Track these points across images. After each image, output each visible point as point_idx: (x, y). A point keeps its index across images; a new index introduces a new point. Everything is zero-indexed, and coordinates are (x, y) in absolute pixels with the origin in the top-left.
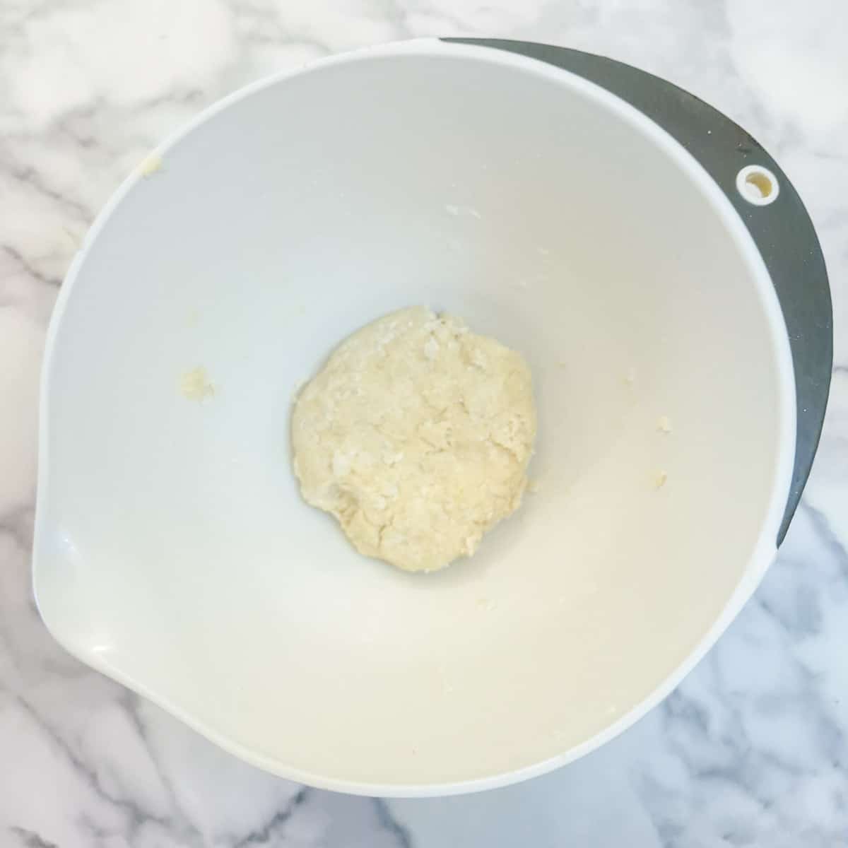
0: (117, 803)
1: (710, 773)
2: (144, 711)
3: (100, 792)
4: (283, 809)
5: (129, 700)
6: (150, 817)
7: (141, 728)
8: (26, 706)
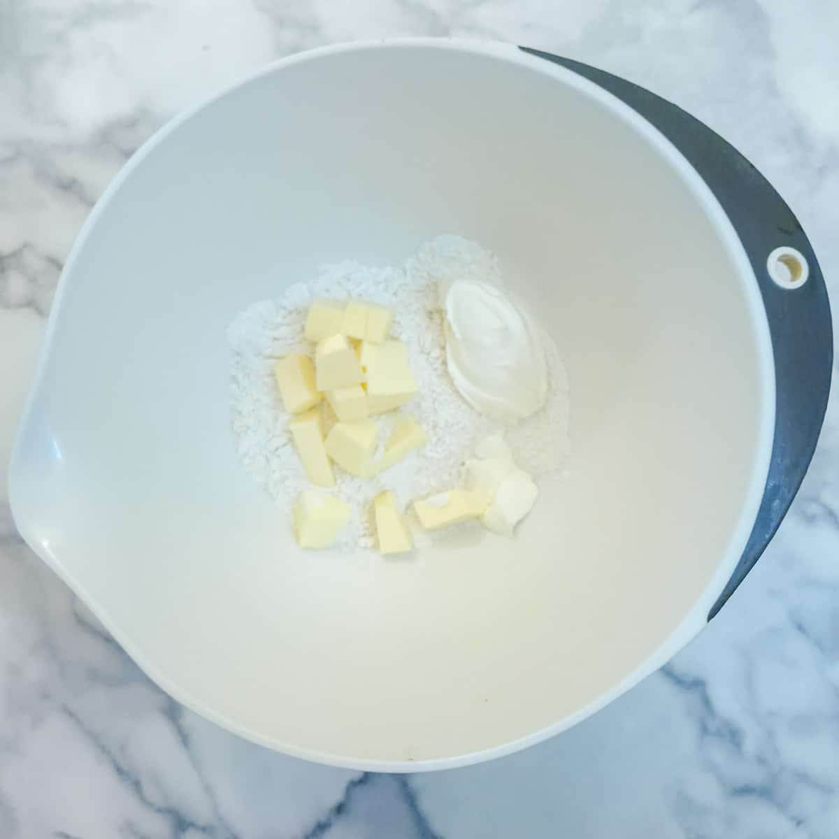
0: (159, 810)
1: (745, 791)
2: (187, 721)
3: (143, 800)
4: (323, 819)
5: (172, 710)
6: (192, 825)
7: (184, 739)
8: (71, 714)
